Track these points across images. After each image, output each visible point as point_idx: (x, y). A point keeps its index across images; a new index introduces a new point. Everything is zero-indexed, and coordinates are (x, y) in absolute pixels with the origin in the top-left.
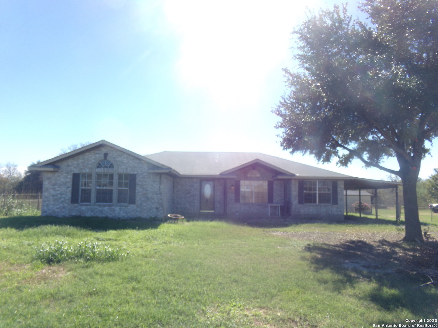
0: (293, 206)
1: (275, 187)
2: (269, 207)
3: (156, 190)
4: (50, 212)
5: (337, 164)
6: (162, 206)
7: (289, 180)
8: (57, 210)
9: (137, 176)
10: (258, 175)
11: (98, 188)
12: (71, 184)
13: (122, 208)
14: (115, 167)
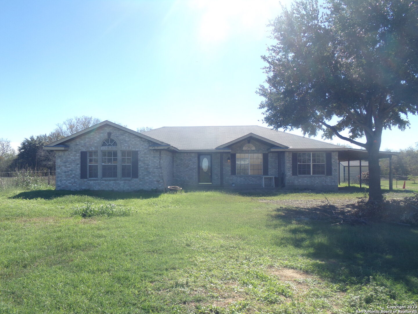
0: (287, 178)
1: (270, 159)
2: (264, 178)
3: (156, 165)
4: (63, 186)
5: (323, 137)
6: (162, 179)
7: (283, 153)
8: (69, 185)
9: (139, 153)
10: (254, 148)
11: (103, 164)
12: (80, 161)
13: (126, 181)
14: (118, 145)
